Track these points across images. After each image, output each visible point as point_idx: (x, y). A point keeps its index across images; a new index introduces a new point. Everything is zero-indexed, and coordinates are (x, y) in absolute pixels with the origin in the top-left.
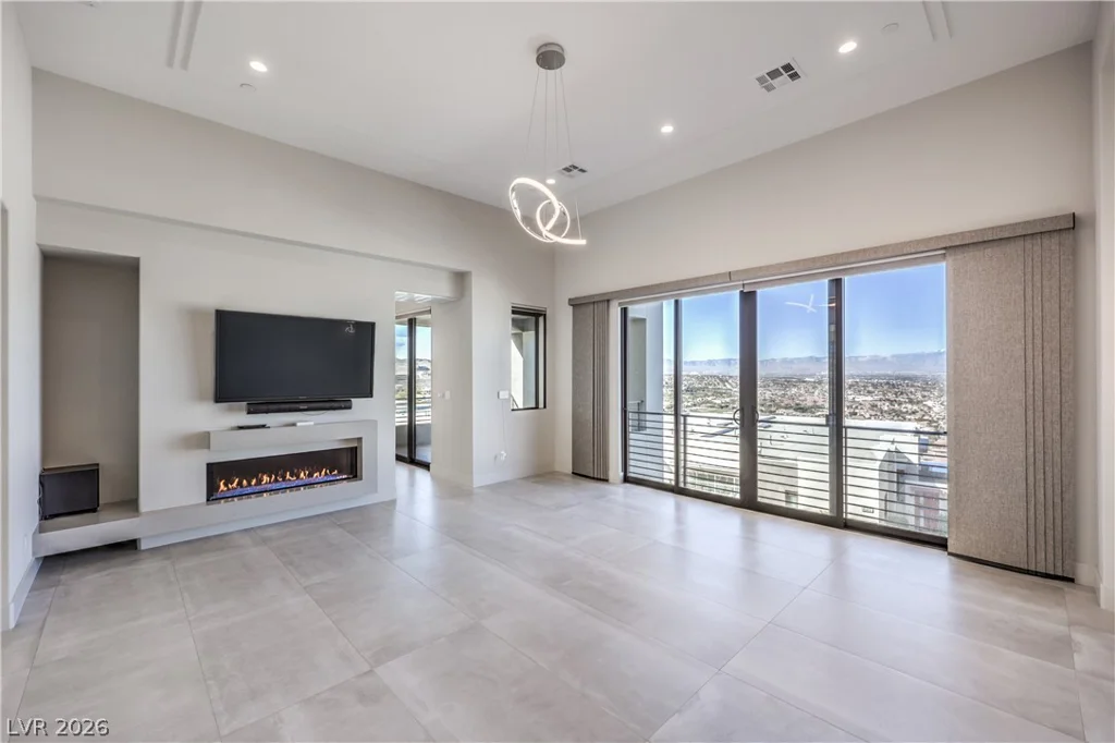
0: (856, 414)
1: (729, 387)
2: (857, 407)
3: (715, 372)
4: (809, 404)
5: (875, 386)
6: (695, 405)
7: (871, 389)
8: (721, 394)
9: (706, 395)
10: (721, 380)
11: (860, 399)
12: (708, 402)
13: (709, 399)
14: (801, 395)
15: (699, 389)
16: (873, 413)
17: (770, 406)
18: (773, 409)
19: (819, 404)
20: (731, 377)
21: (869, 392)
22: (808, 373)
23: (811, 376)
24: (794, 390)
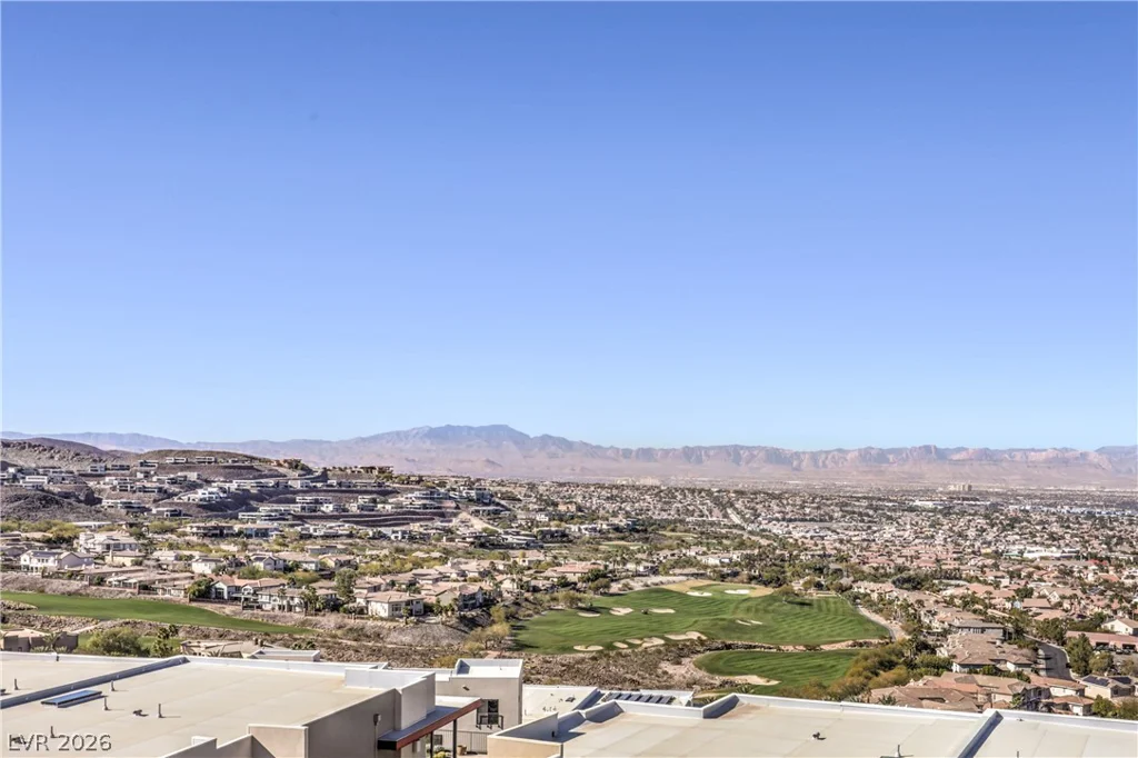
0: (1027, 593)
1: (736, 519)
2: (1030, 575)
3: (701, 481)
4: (926, 565)
5: (1062, 521)
6: (655, 571)
7: (1055, 528)
8: (719, 537)
9: (682, 543)
10: (717, 502)
11: (1035, 553)
12: (689, 562)
13: (691, 553)
14: (906, 544)
15: (662, 525)
16: (1068, 592)
17: (837, 571)
18: (845, 581)
19: (950, 565)
20: (740, 493)
21: (1052, 537)
22: (917, 486)
23: (927, 493)
24: (889, 530)
